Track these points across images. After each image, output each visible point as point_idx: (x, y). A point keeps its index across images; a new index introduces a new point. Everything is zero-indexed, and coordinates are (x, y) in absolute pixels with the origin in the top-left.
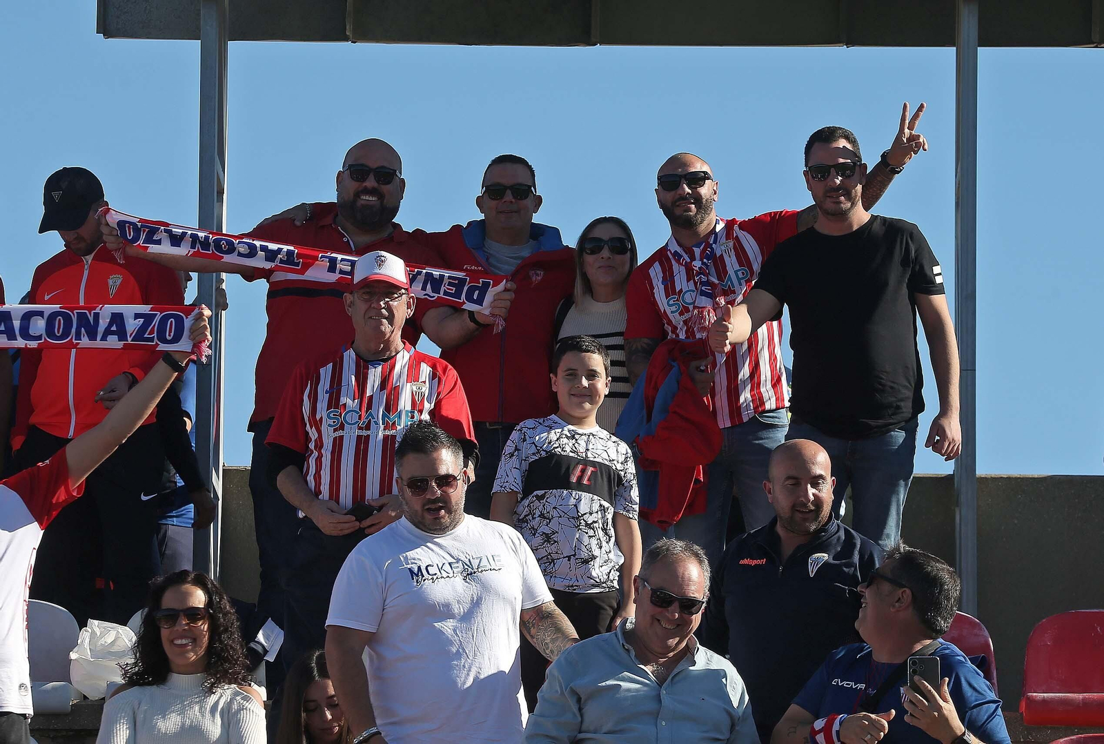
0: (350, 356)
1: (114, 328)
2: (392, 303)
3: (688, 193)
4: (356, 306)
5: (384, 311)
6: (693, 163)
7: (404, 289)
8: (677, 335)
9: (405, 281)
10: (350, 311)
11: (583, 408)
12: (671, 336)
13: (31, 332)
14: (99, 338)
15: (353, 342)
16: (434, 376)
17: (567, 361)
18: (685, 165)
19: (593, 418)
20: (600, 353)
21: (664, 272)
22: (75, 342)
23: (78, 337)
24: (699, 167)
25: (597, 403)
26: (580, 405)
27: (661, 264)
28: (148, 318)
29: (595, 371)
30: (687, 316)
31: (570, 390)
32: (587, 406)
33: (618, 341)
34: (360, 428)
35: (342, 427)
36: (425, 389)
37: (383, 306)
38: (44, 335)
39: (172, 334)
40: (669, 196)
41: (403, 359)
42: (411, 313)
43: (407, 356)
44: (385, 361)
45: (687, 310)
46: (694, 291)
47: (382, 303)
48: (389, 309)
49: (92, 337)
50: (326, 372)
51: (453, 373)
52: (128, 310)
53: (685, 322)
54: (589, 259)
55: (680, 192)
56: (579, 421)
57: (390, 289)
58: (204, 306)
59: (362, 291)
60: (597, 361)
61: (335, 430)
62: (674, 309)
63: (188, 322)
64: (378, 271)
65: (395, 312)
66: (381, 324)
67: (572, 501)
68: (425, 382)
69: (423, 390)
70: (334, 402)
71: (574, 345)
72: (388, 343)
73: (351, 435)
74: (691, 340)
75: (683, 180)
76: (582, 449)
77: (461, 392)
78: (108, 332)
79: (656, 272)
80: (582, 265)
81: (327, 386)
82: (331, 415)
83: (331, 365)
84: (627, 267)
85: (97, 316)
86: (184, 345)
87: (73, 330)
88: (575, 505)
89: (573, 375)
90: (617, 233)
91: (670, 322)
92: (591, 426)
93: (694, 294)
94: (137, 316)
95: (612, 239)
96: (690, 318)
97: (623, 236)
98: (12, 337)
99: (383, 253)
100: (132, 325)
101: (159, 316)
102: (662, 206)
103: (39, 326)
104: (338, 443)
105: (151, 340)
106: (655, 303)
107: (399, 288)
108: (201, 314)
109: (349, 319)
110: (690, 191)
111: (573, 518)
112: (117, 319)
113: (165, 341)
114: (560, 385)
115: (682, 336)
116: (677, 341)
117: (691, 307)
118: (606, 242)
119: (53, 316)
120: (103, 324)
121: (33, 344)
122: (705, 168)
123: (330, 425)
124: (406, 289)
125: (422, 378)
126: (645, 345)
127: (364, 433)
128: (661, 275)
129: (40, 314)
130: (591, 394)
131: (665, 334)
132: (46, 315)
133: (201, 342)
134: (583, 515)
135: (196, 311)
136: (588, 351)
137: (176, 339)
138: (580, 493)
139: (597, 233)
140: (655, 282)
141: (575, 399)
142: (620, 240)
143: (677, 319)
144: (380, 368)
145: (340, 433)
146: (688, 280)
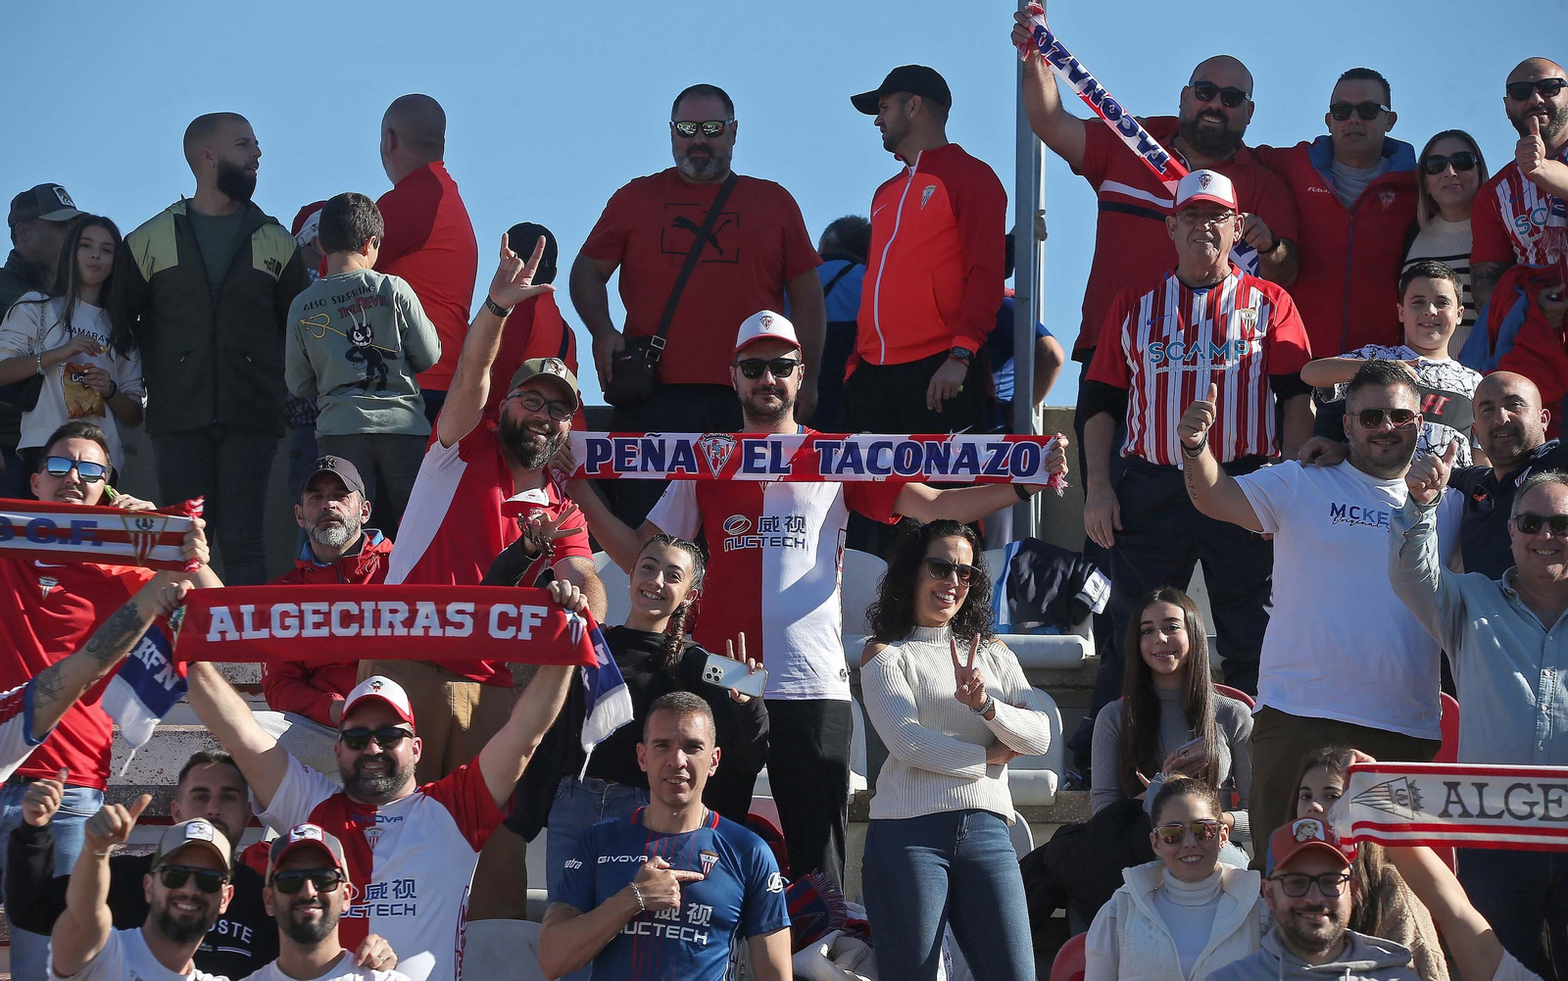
0: (1173, 283)
1: (965, 460)
2: (1221, 226)
3: (1541, 103)
4: (1179, 231)
5: (1209, 234)
6: (1546, 69)
7: (1232, 209)
8: (1527, 259)
9: (1232, 202)
10: (1173, 236)
11: (1432, 338)
12: (1520, 260)
13: (880, 464)
14: (949, 471)
15: (1176, 269)
16: (1265, 301)
17: (1415, 287)
18: (1538, 71)
19: (1444, 349)
20: (1450, 278)
21: (1512, 190)
22: (925, 475)
23: (928, 469)
24: (1554, 73)
25: (1447, 333)
26: (1429, 336)
27: (1510, 181)
28: (1001, 449)
29: (1445, 298)
30: (1537, 237)
31: (1418, 319)
32: (1437, 336)
33: (1464, 263)
34: (1185, 363)
35: (1166, 363)
36: (1255, 317)
37: (1208, 228)
38: (893, 468)
39: (1027, 466)
40: (1520, 106)
41: (1231, 284)
42: (1239, 235)
43: (1235, 281)
44: (1212, 287)
45: (1538, 231)
46: (1544, 209)
47: (1206, 225)
48: (1215, 231)
49: (943, 470)
50: (1147, 301)
51: (1286, 298)
52: (981, 440)
53: (1535, 244)
54: (1432, 179)
55: (1532, 101)
56: (1429, 352)
57: (1216, 209)
58: (1060, 434)
59: (1185, 212)
60: (1448, 287)
61: (1158, 366)
62: (1522, 229)
63: (1043, 452)
64: (1202, 191)
65: (1221, 234)
66: (1206, 247)
67: (1422, 432)
68: (1254, 308)
69: (1253, 317)
70: (1156, 334)
71: (1423, 270)
72: (1213, 268)
73: (1176, 371)
74: (1542, 266)
75: (1535, 89)
76: (1433, 379)
77: (1296, 318)
78: (959, 464)
79: (1503, 191)
80: (1425, 187)
81: (1149, 316)
82: (1154, 349)
83: (1151, 294)
84: (1476, 183)
85: (947, 447)
86: (1040, 477)
87: (923, 462)
88: (1425, 437)
89: (1420, 302)
90: (1460, 147)
91: (1518, 244)
92: (1443, 357)
93: (1545, 213)
94: (990, 447)
95: (1456, 155)
96: (1541, 239)
97: (1467, 149)
98: (859, 470)
99: (1208, 172)
100: (985, 456)
101: (1013, 446)
102: (1511, 117)
103: (887, 457)
104: (1162, 381)
105: (1005, 472)
106: (1502, 223)
107: (1227, 209)
108: (1057, 445)
109: (1172, 243)
110: (1543, 101)
111: (1422, 450)
112: (969, 450)
113: (1020, 474)
114: (1407, 315)
115: (1532, 260)
116: (1526, 268)
117: (1542, 227)
118: (1449, 160)
119: (902, 446)
120: (955, 454)
121: (881, 478)
122: (1560, 75)
123: (1152, 360)
124: (1233, 210)
125: (1251, 305)
126: (1489, 270)
127: (1190, 368)
128: (1509, 192)
129: (889, 445)
130: (1440, 323)
131: (1515, 256)
132: (895, 447)
133: (1056, 475)
134: (1433, 447)
135: (1052, 441)
136: (1437, 276)
137: (1031, 472)
138: (1430, 424)
139: (1438, 150)
140: (1502, 201)
141: (1422, 330)
142: (1465, 154)
143: (1526, 241)
144: (1205, 297)
145: (1162, 370)
146: (1539, 198)
